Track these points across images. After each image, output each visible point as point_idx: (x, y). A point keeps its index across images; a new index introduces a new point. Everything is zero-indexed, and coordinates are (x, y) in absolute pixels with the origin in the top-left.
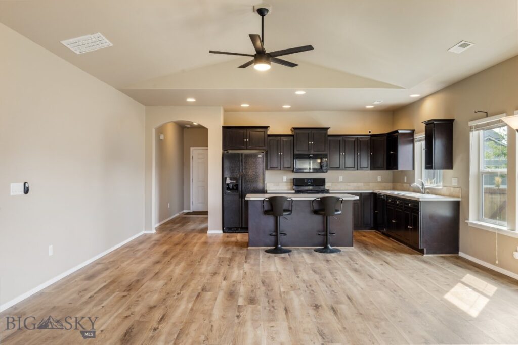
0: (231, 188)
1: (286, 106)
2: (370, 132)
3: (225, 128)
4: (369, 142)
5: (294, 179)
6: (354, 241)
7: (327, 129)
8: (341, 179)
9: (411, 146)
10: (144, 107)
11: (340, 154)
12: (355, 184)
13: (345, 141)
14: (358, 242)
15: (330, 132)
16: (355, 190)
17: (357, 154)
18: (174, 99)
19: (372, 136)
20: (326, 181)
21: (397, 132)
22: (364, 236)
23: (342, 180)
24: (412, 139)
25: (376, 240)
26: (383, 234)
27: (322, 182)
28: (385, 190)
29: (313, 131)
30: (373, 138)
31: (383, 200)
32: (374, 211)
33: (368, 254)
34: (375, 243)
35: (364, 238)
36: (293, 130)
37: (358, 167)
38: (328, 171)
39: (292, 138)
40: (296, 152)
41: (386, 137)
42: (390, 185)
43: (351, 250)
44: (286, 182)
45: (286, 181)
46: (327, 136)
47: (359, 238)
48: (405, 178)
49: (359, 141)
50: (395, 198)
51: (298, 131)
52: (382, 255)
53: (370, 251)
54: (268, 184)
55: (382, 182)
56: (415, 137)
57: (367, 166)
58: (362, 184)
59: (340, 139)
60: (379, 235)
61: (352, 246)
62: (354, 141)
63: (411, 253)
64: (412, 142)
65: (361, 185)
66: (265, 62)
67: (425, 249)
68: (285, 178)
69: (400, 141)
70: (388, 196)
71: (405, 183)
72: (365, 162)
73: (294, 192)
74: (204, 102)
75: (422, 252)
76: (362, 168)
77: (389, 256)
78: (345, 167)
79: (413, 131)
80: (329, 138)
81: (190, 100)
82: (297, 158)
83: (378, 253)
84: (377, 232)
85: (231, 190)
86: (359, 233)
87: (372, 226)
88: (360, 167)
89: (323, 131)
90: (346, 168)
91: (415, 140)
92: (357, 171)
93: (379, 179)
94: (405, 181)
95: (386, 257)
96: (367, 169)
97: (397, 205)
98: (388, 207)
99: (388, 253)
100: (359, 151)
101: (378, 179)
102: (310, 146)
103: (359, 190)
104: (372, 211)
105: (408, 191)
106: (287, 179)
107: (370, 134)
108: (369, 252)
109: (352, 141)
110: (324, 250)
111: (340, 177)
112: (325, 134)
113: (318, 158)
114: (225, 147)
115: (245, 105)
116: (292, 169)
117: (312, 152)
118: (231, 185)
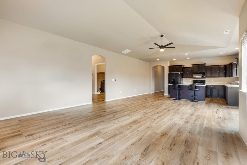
1: (188, 58)
3: (169, 66)
4: (224, 67)
5: (193, 80)
7: (205, 64)
8: (212, 81)
10: (149, 63)
11: (211, 72)
13: (213, 68)
15: (206, 65)
18: (154, 60)
20: (206, 81)
36: (192, 65)
39: (192, 68)
40: (193, 72)
44: (191, 82)
49: (219, 67)
51: (194, 66)
54: (185, 82)
61: (204, 101)
62: (217, 67)
66: (162, 49)
68: (190, 80)
72: (222, 75)
74: (162, 60)
80: (206, 67)
81: (158, 60)
82: (193, 74)
87: (224, 97)
96: (223, 77)
100: (219, 71)
102: (198, 70)
103: (218, 84)
104: (224, 92)
113: (201, 74)
114: (169, 71)
115: (174, 59)
116: (192, 77)
117: (199, 72)
118: (171, 82)
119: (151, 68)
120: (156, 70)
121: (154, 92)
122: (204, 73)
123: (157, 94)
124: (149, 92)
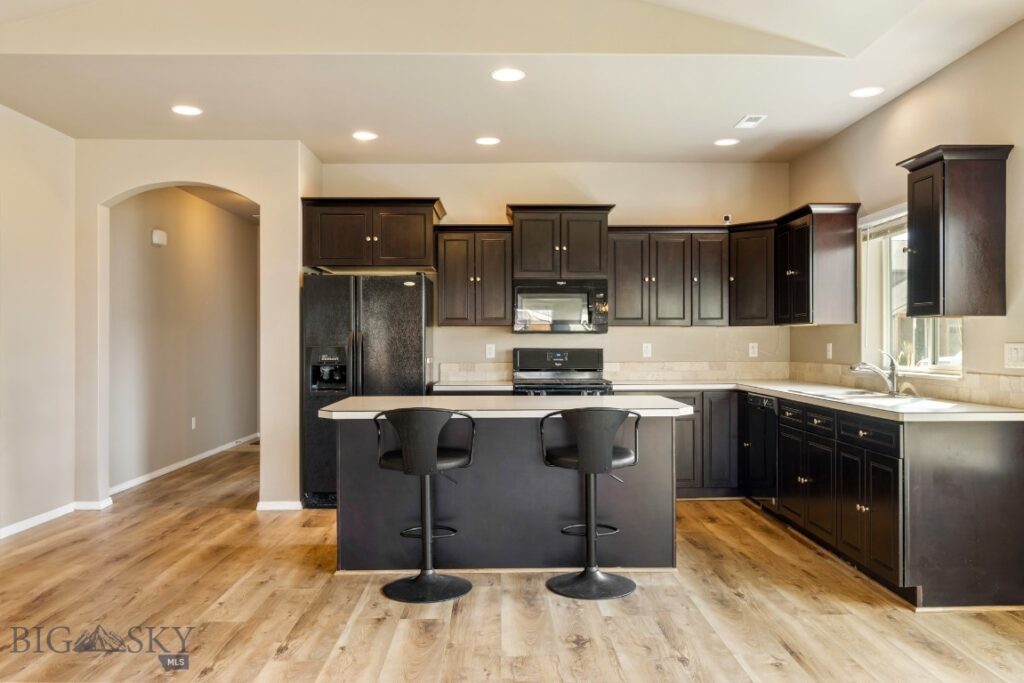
0: (326, 377)
1: (488, 141)
2: (727, 218)
3: (311, 205)
4: (726, 246)
5: (515, 351)
6: (679, 538)
7: (608, 208)
8: (647, 350)
9: (849, 252)
10: (73, 141)
11: (643, 280)
12: (686, 366)
13: (657, 244)
14: (694, 544)
15: (614, 219)
16: (684, 381)
17: (692, 280)
19: (732, 229)
20: (606, 357)
21: (806, 210)
22: (712, 520)
23: (650, 355)
24: (851, 231)
25: (747, 534)
26: (767, 511)
27: (592, 360)
28: (770, 380)
29: (567, 215)
30: (736, 235)
31: (767, 411)
32: (740, 444)
33: (722, 602)
34: (745, 550)
35: (710, 526)
36: (511, 212)
37: (692, 317)
38: (610, 329)
39: (507, 236)
40: (519, 275)
41: (773, 231)
42: (783, 367)
43: (669, 583)
44: (495, 361)
45: (493, 356)
46: (605, 231)
47: (696, 526)
48: (830, 347)
49: (695, 244)
50: (806, 410)
52: (771, 606)
53: (729, 586)
55: (761, 358)
56: (860, 226)
57: (719, 316)
58: (705, 365)
59: (643, 236)
60: (754, 514)
61: (673, 564)
62: (684, 242)
63: (869, 601)
64: (853, 240)
65: (702, 367)
67: (920, 589)
68: (491, 349)
69: (817, 237)
70: (783, 403)
71: (829, 362)
72: (714, 303)
73: (510, 388)
75: (909, 598)
76: (704, 321)
77: (794, 612)
78: (658, 318)
79: (856, 207)
80: (614, 236)
81: (186, 110)
82: (521, 291)
83: (758, 595)
84: (749, 501)
85: (328, 381)
86: (697, 505)
87: (734, 483)
88: (700, 318)
89: (596, 215)
90: (661, 321)
91: (861, 235)
92: (693, 329)
93: (753, 351)
94: (830, 355)
95: (786, 618)
96: (721, 322)
97: (814, 429)
98: (784, 434)
99: (792, 598)
100: (695, 272)
101: (751, 351)
102: (557, 257)
103: (696, 381)
104: (735, 442)
105: (841, 384)
106: (497, 353)
107: (728, 223)
108: (727, 592)
109: (677, 243)
110: (578, 587)
111: (644, 345)
112: (600, 222)
113: (581, 291)
114: (309, 258)
115: (364, 136)
116: (508, 322)
117: (565, 275)
118: (326, 370)
119: (103, 215)
120: (159, 237)
121: (135, 481)
122: (602, 286)
123: (176, 514)
124: (77, 498)
